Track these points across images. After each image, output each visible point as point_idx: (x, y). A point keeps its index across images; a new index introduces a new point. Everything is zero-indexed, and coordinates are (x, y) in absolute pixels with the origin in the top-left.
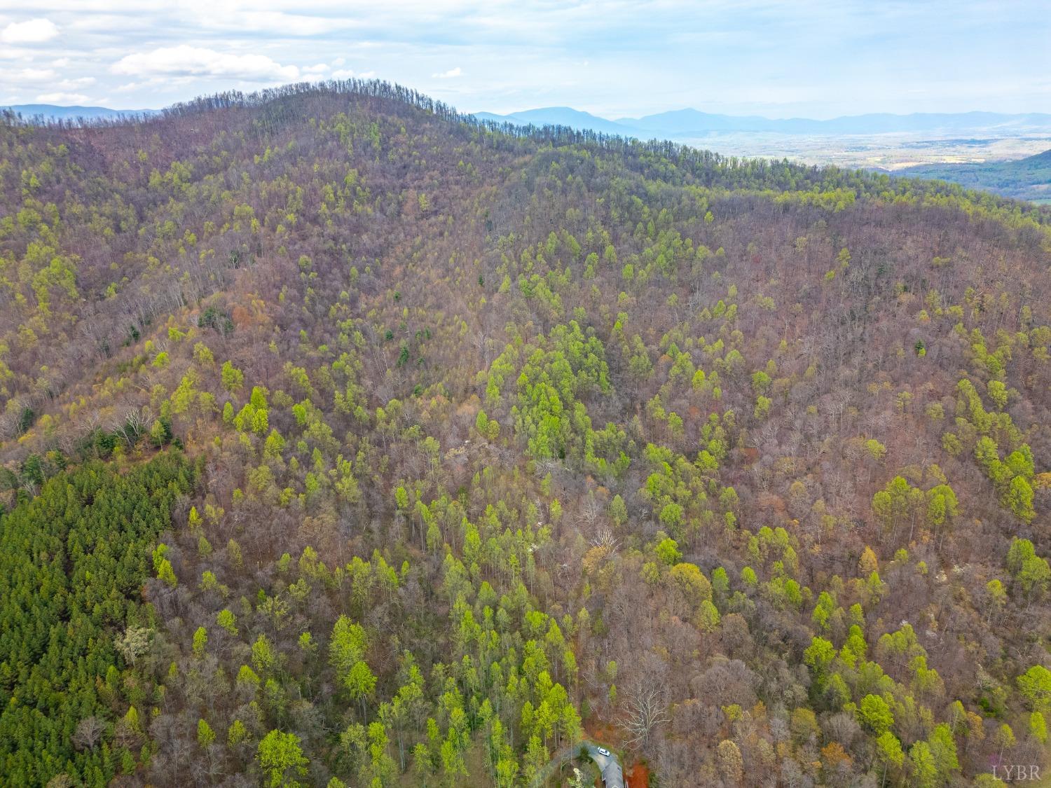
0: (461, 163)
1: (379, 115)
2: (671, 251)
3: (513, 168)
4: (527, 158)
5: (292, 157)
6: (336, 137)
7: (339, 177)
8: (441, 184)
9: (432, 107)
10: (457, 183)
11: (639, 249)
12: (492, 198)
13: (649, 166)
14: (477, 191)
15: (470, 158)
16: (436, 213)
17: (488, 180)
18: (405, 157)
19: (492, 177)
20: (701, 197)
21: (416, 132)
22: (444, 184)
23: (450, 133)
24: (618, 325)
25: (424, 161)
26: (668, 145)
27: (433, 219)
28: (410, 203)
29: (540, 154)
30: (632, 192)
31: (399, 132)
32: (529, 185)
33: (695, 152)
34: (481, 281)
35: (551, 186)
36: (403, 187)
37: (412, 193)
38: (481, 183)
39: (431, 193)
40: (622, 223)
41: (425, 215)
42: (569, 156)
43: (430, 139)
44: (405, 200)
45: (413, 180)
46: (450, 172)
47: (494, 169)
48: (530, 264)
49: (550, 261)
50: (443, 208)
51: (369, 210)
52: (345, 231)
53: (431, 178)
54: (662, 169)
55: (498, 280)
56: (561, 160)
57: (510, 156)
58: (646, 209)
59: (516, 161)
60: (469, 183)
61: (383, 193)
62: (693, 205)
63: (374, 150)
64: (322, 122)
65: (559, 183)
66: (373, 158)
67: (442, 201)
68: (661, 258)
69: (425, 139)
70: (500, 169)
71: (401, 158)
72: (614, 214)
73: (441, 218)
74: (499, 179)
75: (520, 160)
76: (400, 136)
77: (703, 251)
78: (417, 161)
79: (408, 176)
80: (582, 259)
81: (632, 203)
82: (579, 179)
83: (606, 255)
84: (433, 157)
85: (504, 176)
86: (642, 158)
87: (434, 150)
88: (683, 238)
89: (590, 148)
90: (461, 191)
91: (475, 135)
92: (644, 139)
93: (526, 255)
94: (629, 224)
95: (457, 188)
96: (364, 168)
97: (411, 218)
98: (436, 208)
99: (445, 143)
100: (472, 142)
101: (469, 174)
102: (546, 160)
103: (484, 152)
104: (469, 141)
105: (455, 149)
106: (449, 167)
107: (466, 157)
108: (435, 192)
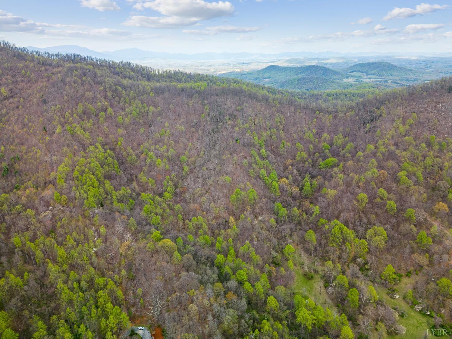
0: (23, 71)
2: (138, 109)
3: (53, 74)
4: (60, 69)
8: (13, 82)
10: (22, 81)
11: (123, 109)
12: (44, 89)
13: (122, 73)
14: (35, 85)
15: (28, 69)
16: (12, 97)
17: (40, 80)
19: (42, 78)
20: (147, 86)
22: (15, 82)
23: (14, 56)
24: (119, 143)
26: (129, 64)
27: (11, 100)
29: (67, 67)
30: (116, 85)
32: (63, 81)
33: (141, 67)
34: (45, 129)
35: (75, 82)
38: (37, 81)
39: (7, 87)
40: (114, 98)
41: (6, 98)
42: (82, 68)
46: (17, 76)
47: (43, 74)
48: (71, 119)
49: (81, 117)
50: (16, 94)
53: (7, 79)
54: (128, 74)
55: (55, 128)
56: (78, 70)
57: (51, 68)
58: (124, 92)
59: (54, 70)
60: (29, 81)
62: (144, 89)
65: (79, 80)
67: (15, 91)
68: (134, 112)
70: (46, 74)
72: (109, 94)
73: (16, 99)
74: (46, 79)
75: (56, 70)
77: (152, 109)
80: (97, 115)
81: (116, 89)
82: (89, 78)
83: (108, 112)
84: (5, 69)
85: (49, 78)
86: (117, 69)
87: (6, 65)
88: (142, 103)
89: (92, 65)
90: (25, 85)
91: (28, 58)
92: (117, 61)
93: (67, 115)
94: (117, 98)
95: (23, 84)
98: (12, 95)
99: (12, 62)
100: (28, 61)
101: (29, 77)
102: (70, 70)
103: (36, 66)
104: (26, 61)
105: (18, 65)
106: (17, 74)
107: (25, 69)
108: (10, 86)
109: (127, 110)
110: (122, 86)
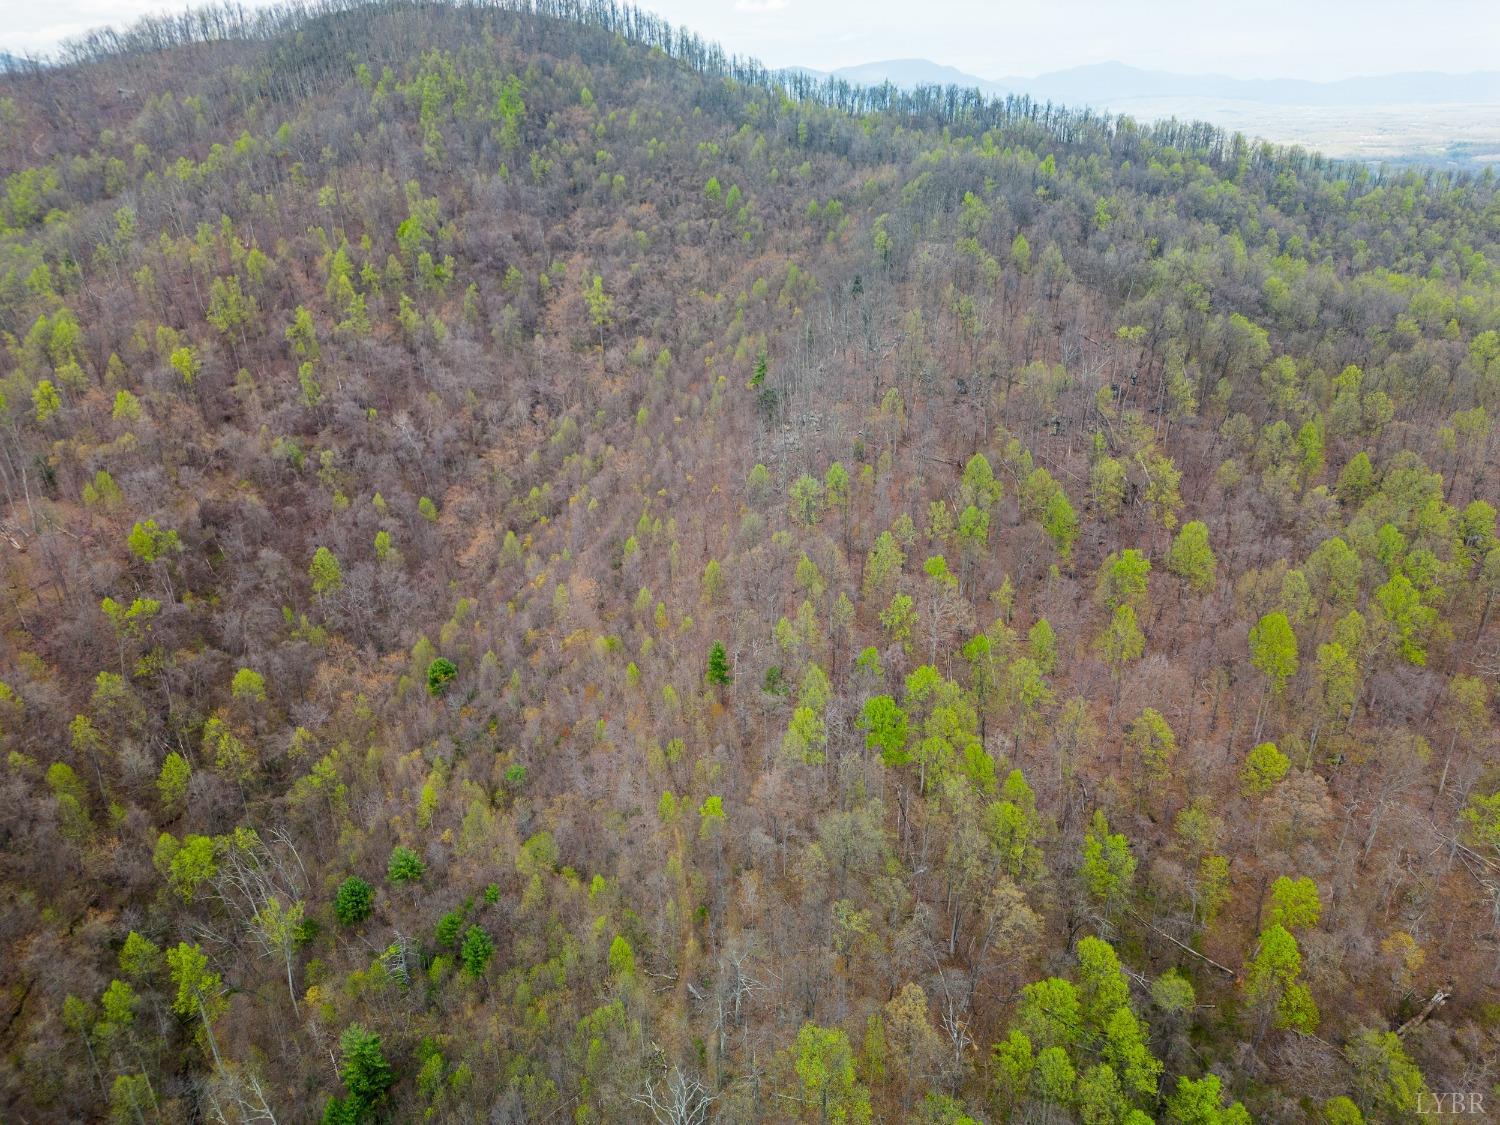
0: (713, 183)
1: (536, 57)
3: (849, 203)
4: (888, 173)
5: (276, 165)
6: (408, 111)
7: (391, 216)
8: (656, 240)
9: (668, 42)
10: (698, 239)
12: (783, 300)
13: (1174, 188)
14: (748, 268)
15: (737, 171)
16: (630, 328)
17: (779, 235)
18: (577, 165)
19: (789, 225)
21: (617, 101)
22: (665, 243)
23: (697, 102)
25: (620, 178)
27: (614, 354)
28: (568, 297)
29: (926, 166)
30: (1223, 301)
31: (576, 99)
32: (895, 264)
33: (1266, 151)
34: (720, 670)
35: (967, 279)
36: (561, 246)
37: (577, 265)
38: (760, 244)
39: (625, 266)
41: (602, 337)
42: (1006, 175)
43: (646, 117)
44: (557, 284)
45: (588, 226)
46: (681, 210)
47: (797, 203)
50: (655, 312)
51: (439, 326)
53: (634, 223)
54: (1208, 194)
56: (988, 186)
57: (841, 164)
58: (1286, 365)
59: (856, 182)
60: (727, 240)
61: (499, 268)
62: (1453, 360)
63: (497, 148)
64: (388, 73)
65: (989, 264)
66: (494, 166)
67: (653, 290)
69: (633, 119)
70: (813, 203)
71: (568, 167)
72: (1183, 383)
73: (642, 347)
74: (808, 232)
75: (865, 179)
76: (577, 111)
78: (604, 176)
79: (578, 217)
81: (1231, 343)
82: (1051, 252)
84: (646, 166)
85: (823, 224)
87: (651, 148)
89: (1030, 141)
90: (703, 265)
91: (750, 108)
92: (1147, 115)
93: (886, 554)
94: (1235, 426)
95: (692, 254)
96: (468, 192)
97: (560, 346)
98: (635, 315)
99: (678, 129)
100: (745, 128)
101: (731, 214)
102: (950, 187)
103: (774, 154)
104: (739, 123)
105: (702, 145)
106: (682, 195)
107: (726, 167)
108: (635, 266)
109: (1340, 551)
110: (1261, 308)
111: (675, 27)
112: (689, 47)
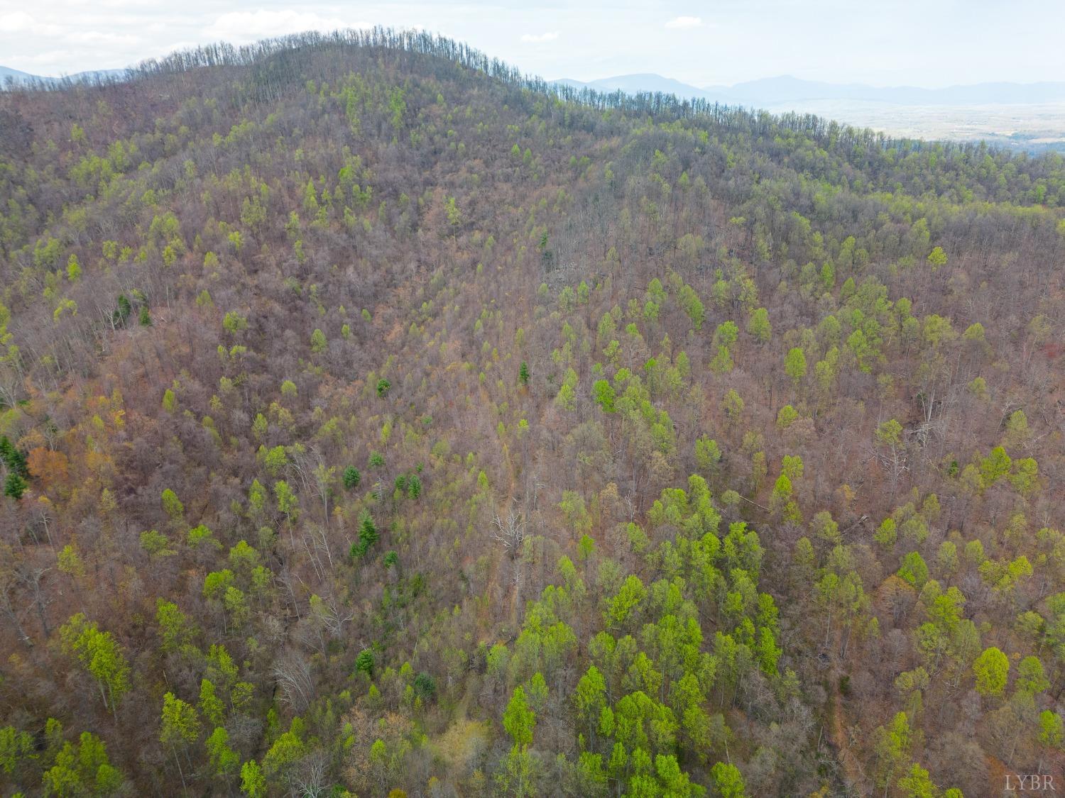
0: (516, 148)
1: (409, 77)
2: (872, 322)
3: (592, 157)
4: (615, 141)
5: (266, 139)
6: (338, 108)
7: (333, 166)
8: (484, 179)
9: (486, 67)
10: (507, 179)
11: (810, 315)
12: (556, 209)
13: (788, 152)
14: (537, 193)
15: (529, 141)
16: (471, 226)
17: (553, 176)
18: (437, 138)
19: (560, 170)
20: (915, 218)
21: (458, 102)
22: (488, 181)
23: (505, 102)
24: (784, 482)
25: (462, 145)
27: (463, 240)
28: (435, 210)
29: (635, 137)
30: (788, 206)
31: (434, 101)
32: (616, 189)
34: (525, 376)
35: (654, 194)
36: (429, 183)
37: (439, 193)
38: (543, 180)
39: (467, 194)
40: (777, 259)
41: (455, 231)
42: (678, 142)
43: (475, 111)
44: (428, 204)
45: (444, 173)
46: (498, 163)
47: (564, 158)
48: (615, 343)
49: (651, 339)
50: (484, 218)
51: (367, 223)
52: (321, 258)
53: (471, 170)
56: (669, 147)
57: (589, 138)
58: (818, 237)
59: (597, 147)
60: (524, 179)
61: (395, 194)
62: (902, 233)
63: (391, 128)
64: (325, 86)
65: (666, 187)
66: (389, 138)
67: (483, 206)
68: (856, 337)
69: (468, 111)
70: (573, 158)
71: (431, 139)
72: (763, 244)
73: (477, 236)
74: (570, 174)
75: (604, 145)
76: (434, 107)
77: (939, 327)
78: (453, 144)
79: (438, 168)
80: (710, 327)
81: (790, 225)
82: (700, 180)
83: (751, 324)
84: (477, 138)
85: (578, 170)
86: (778, 140)
87: (479, 128)
88: (891, 297)
89: (701, 124)
90: (511, 192)
91: (537, 106)
92: (777, 111)
94: (788, 266)
95: (505, 187)
96: (375, 154)
97: (432, 235)
98: (473, 220)
99: (495, 117)
100: (534, 117)
101: (526, 165)
102: (645, 148)
103: (551, 131)
104: (530, 114)
105: (509, 126)
106: (498, 154)
107: (523, 139)
108: (472, 193)
110: (810, 210)
111: (490, 58)
112: (498, 69)
